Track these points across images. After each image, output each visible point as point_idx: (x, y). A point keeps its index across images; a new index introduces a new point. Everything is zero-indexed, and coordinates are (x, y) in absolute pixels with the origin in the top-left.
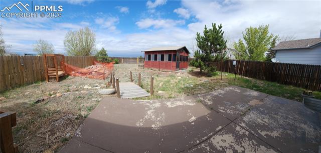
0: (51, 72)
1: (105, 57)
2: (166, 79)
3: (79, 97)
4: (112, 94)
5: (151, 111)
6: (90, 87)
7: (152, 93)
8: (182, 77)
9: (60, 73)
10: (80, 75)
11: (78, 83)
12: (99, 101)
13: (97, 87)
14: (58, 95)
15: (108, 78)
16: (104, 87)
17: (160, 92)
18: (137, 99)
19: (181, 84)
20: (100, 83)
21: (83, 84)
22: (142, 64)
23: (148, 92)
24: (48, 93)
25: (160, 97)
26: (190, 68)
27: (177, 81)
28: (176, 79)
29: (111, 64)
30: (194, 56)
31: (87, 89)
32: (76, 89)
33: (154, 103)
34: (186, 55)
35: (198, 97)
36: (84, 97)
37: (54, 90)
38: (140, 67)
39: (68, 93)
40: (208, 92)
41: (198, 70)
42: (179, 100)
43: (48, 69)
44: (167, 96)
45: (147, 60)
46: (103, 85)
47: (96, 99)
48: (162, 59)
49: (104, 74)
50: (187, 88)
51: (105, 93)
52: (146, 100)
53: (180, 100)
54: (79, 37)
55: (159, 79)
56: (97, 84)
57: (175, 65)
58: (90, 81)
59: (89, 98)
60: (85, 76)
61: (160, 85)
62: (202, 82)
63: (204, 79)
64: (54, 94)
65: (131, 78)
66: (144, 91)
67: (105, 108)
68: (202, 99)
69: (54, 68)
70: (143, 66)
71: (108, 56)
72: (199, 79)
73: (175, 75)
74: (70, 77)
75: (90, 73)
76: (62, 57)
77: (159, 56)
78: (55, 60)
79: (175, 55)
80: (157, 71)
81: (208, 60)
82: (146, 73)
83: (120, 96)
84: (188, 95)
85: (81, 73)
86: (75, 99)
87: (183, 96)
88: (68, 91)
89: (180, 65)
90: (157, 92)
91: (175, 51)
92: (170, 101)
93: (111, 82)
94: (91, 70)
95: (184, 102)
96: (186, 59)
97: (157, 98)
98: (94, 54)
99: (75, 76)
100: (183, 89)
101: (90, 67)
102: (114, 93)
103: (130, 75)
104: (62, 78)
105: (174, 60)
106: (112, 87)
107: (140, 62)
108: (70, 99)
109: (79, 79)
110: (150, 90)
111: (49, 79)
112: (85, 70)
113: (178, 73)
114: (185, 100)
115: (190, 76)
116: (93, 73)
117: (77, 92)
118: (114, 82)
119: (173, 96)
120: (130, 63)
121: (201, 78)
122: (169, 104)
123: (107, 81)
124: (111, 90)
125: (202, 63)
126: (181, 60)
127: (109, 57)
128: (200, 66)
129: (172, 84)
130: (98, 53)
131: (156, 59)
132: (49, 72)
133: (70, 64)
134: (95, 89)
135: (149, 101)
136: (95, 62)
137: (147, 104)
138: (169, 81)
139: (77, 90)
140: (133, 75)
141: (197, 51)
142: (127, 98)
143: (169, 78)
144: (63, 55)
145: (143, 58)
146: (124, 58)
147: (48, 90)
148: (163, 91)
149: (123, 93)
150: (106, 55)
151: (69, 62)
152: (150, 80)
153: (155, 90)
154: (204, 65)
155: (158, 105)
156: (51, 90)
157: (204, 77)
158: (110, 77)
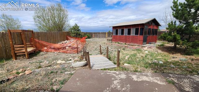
0: (18, 49)
1: (79, 32)
2: (133, 53)
3: (52, 72)
4: (84, 66)
5: (117, 81)
6: (64, 62)
7: (119, 65)
8: (149, 52)
9: (30, 49)
10: (53, 50)
11: (50, 59)
12: (72, 74)
13: (71, 61)
14: (27, 72)
15: (81, 52)
16: (77, 61)
17: (126, 64)
18: (105, 69)
19: (148, 59)
20: (74, 57)
21: (57, 59)
22: (110, 38)
23: (115, 63)
24: (14, 72)
25: (125, 69)
26: (159, 43)
27: (144, 55)
28: (143, 53)
29: (83, 39)
30: (167, 29)
31: (60, 64)
32: (49, 64)
33: (120, 74)
34: (155, 28)
35: (170, 77)
36: (57, 72)
37: (23, 68)
38: (108, 41)
39: (40, 69)
40: (186, 75)
41: (172, 45)
42: (145, 75)
43: (15, 46)
44: (132, 69)
45: (114, 34)
46: (76, 59)
47: (69, 72)
48: (129, 33)
49: (77, 48)
50: (155, 64)
51: (78, 66)
52: (113, 71)
53: (147, 76)
54: (51, 12)
55: (125, 52)
56: (71, 58)
57: (142, 39)
58: (64, 55)
59: (61, 72)
60: (58, 51)
61: (126, 58)
62: (176, 60)
63: (179, 57)
64: (22, 72)
65: (101, 51)
66: (111, 63)
67: (77, 79)
68: (176, 81)
69: (23, 44)
70: (112, 40)
71: (81, 31)
72: (171, 55)
73: (142, 49)
74: (41, 53)
75: (64, 48)
76: (31, 33)
77: (126, 31)
78: (23, 36)
79: (142, 29)
80: (123, 44)
81: (188, 32)
82: (114, 47)
83: (90, 67)
84: (156, 72)
85: (54, 48)
86: (46, 75)
87: (149, 72)
88: (40, 67)
89: (148, 38)
90: (123, 64)
91: (142, 25)
92: (135, 74)
93: (84, 56)
94: (65, 45)
95: (150, 78)
96: (155, 32)
97: (123, 70)
98: (67, 29)
99: (47, 51)
100: (150, 64)
101: (63, 42)
102: (85, 65)
103: (99, 48)
104: (31, 55)
105: (141, 34)
106: (84, 60)
107: (109, 36)
108: (41, 75)
109: (52, 54)
110: (116, 62)
111: (16, 56)
112: (58, 45)
113: (145, 47)
114: (152, 77)
115: (160, 51)
116: (67, 48)
117: (49, 68)
118: (86, 55)
119: (139, 70)
120: (99, 38)
121: (175, 55)
122: (134, 77)
123: (80, 55)
124: (84, 62)
125: (178, 37)
126: (149, 33)
127: (82, 33)
128: (174, 40)
129: (138, 58)
130: (71, 29)
131: (122, 33)
132: (15, 49)
133: (42, 40)
134: (69, 63)
135: (116, 72)
136: (69, 38)
137: (114, 75)
138: (135, 55)
139: (50, 66)
140: (102, 48)
141: (172, 22)
142: (97, 69)
143: (136, 52)
144: (32, 31)
145: (111, 33)
146: (94, 33)
147: (15, 68)
148: (129, 63)
149: (94, 65)
150: (79, 30)
151: (40, 38)
152: (116, 53)
153: (121, 63)
154: (181, 39)
155: (123, 76)
156: (19, 69)
157: (179, 54)
158: (83, 50)
